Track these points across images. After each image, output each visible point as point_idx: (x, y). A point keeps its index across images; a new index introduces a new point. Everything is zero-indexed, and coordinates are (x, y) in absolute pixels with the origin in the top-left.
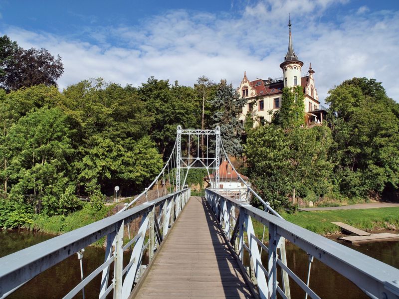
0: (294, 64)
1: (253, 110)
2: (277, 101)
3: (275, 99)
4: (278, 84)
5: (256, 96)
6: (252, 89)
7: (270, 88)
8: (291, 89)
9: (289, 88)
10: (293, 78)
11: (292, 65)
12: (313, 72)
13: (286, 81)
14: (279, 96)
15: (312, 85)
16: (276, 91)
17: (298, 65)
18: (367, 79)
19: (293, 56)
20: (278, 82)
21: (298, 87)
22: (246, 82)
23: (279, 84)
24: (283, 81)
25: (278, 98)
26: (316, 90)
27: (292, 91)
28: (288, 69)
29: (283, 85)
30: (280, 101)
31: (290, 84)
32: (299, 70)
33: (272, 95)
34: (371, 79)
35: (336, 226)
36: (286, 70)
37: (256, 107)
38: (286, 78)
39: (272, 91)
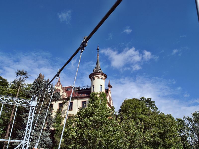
0: (101, 76)
1: (63, 110)
2: (84, 103)
4: (85, 91)
5: (66, 97)
6: (63, 92)
7: (79, 93)
8: (97, 94)
9: (96, 93)
10: (100, 86)
11: (99, 76)
12: (111, 87)
13: (94, 88)
14: (87, 100)
15: (110, 97)
16: (83, 95)
17: (103, 77)
18: (145, 98)
19: (100, 70)
20: (85, 89)
21: (103, 93)
22: (59, 86)
24: (90, 89)
25: (85, 102)
26: (112, 101)
27: (98, 96)
28: (96, 78)
29: (90, 91)
30: (87, 103)
31: (97, 90)
32: (104, 81)
33: (81, 98)
34: (148, 98)
36: (94, 79)
37: (66, 107)
38: (93, 86)
39: (80, 95)
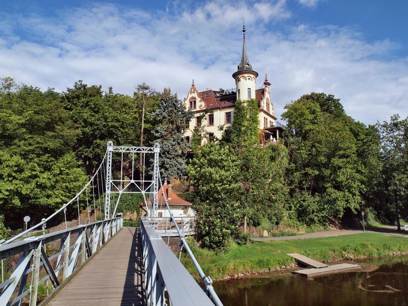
0: (248, 75)
1: (202, 125)
2: (228, 115)
3: (226, 113)
4: (229, 96)
5: (205, 109)
6: (200, 101)
7: (221, 100)
8: (244, 102)
9: (242, 101)
10: (247, 90)
11: (246, 75)
12: (269, 84)
13: (239, 93)
14: (231, 110)
15: (267, 99)
16: (227, 104)
17: (252, 76)
18: (326, 95)
19: (247, 66)
20: (230, 94)
21: (252, 100)
22: (194, 93)
23: (231, 96)
24: (236, 93)
25: (230, 113)
26: (272, 104)
27: (245, 104)
28: (242, 79)
29: (236, 97)
30: (232, 115)
31: (243, 97)
32: (254, 81)
33: (224, 108)
34: (329, 95)
35: (292, 258)
36: (239, 80)
37: (205, 122)
38: (239, 90)
39: (223, 104)
